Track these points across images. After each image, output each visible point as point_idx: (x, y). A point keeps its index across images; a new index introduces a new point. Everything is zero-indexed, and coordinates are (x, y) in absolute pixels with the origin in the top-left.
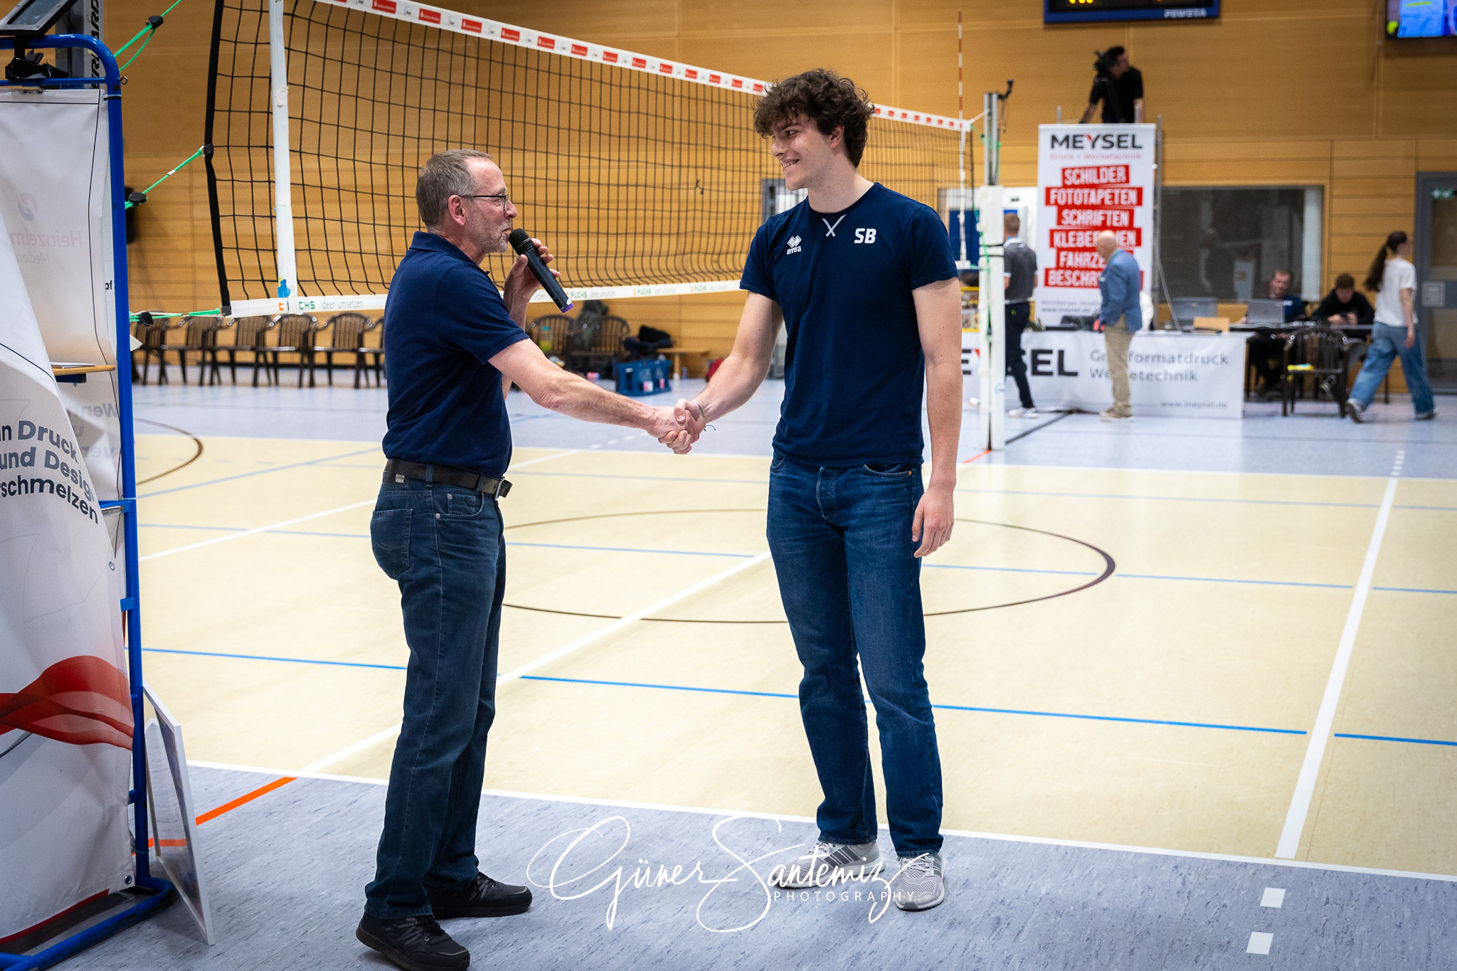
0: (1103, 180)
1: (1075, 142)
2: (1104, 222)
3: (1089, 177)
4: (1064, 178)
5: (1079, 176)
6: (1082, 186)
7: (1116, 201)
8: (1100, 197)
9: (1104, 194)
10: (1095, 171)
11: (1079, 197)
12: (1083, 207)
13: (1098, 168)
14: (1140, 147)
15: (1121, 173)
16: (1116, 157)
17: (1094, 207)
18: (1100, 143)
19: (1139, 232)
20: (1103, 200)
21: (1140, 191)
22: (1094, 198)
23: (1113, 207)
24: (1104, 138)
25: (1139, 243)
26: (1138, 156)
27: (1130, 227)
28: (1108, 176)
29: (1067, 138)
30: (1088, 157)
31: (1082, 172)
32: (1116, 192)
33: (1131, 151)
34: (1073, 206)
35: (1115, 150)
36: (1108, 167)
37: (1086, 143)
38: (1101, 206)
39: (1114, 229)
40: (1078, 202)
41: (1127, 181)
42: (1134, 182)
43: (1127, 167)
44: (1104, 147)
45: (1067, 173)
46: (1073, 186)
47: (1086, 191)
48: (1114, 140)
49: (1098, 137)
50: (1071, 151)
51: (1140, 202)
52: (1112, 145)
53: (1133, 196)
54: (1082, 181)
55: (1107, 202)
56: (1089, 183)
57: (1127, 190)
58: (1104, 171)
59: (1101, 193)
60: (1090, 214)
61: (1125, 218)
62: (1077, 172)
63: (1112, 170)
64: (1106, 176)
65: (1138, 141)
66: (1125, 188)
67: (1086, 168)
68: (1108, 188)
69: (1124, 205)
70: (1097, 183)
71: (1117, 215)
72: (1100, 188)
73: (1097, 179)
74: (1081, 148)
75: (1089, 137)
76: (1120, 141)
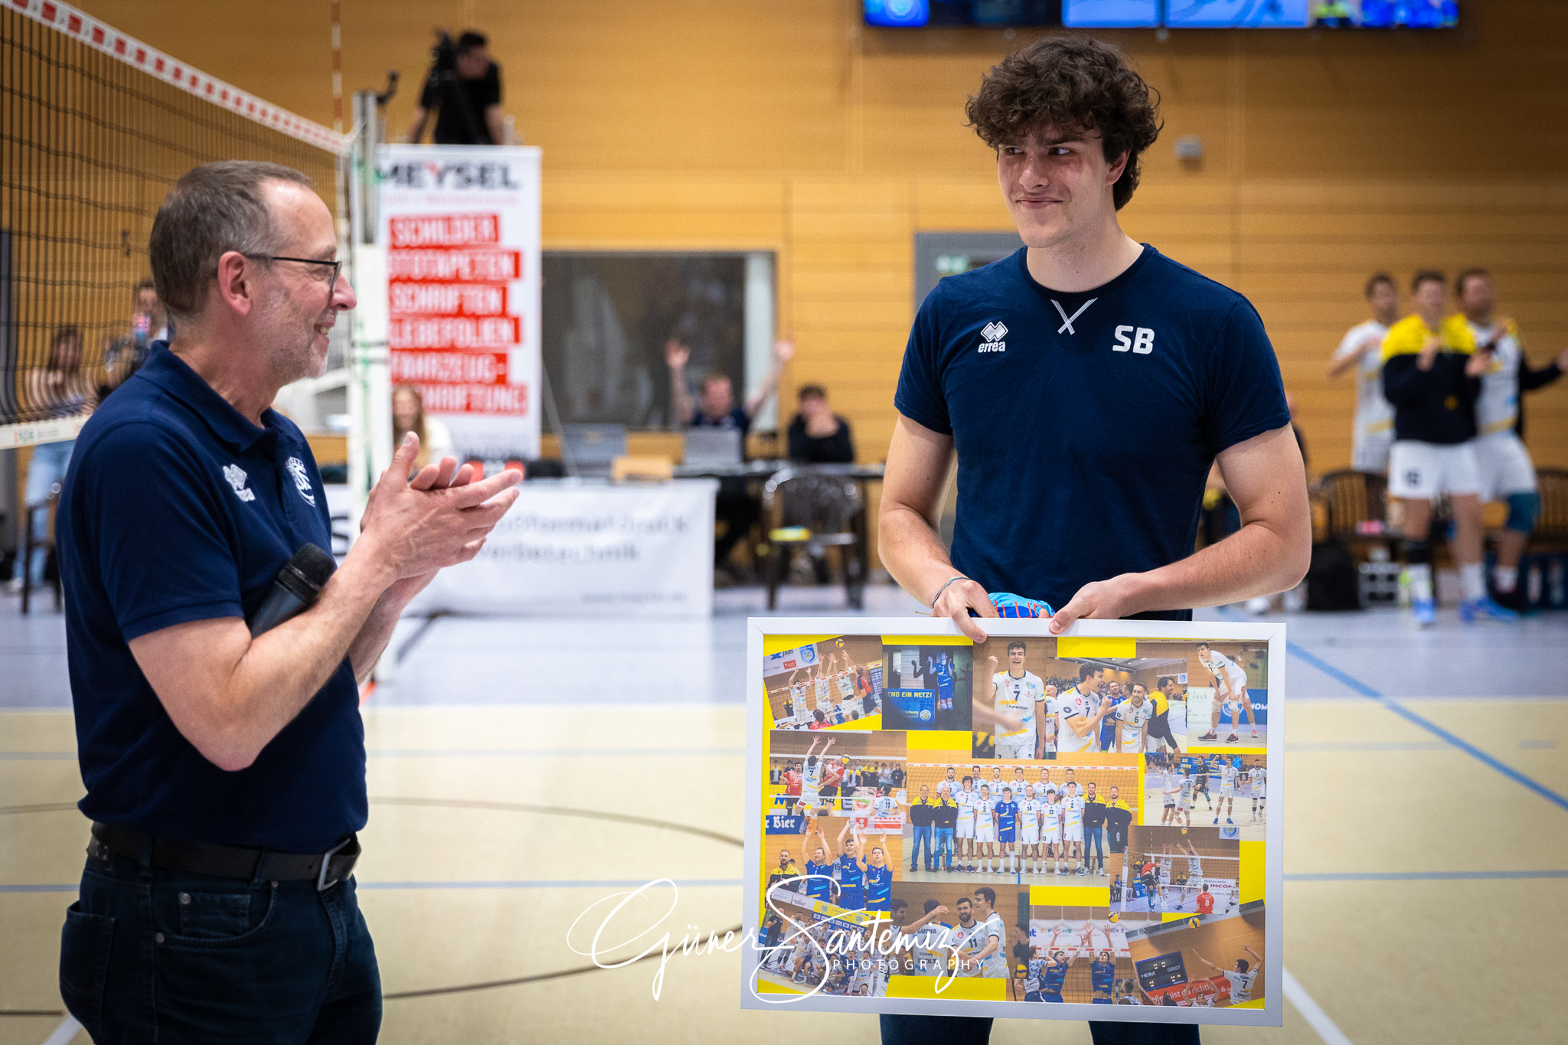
0: (457, 238)
1: (409, 175)
2: (460, 306)
3: (433, 233)
4: (393, 234)
5: (416, 231)
6: (422, 247)
7: (479, 271)
8: (454, 269)
9: (459, 262)
10: (440, 224)
11: (418, 265)
12: (426, 281)
13: (448, 220)
15: (486, 228)
16: (477, 200)
17: (443, 282)
18: (451, 178)
19: (516, 322)
20: (457, 271)
21: (517, 257)
22: (444, 265)
23: (474, 282)
24: (459, 170)
25: (517, 338)
26: (513, 202)
27: (503, 314)
28: (464, 233)
29: (395, 170)
30: (432, 199)
31: (420, 224)
32: (480, 258)
33: (501, 193)
34: (408, 280)
35: (475, 191)
36: (465, 217)
37: (428, 177)
38: (456, 280)
39: (476, 317)
40: (417, 272)
41: (497, 239)
42: (508, 241)
43: (495, 219)
44: (459, 186)
45: (400, 226)
46: (408, 247)
47: (429, 255)
48: (474, 173)
49: (448, 169)
50: (405, 191)
51: (517, 273)
52: (469, 181)
53: (507, 265)
54: (420, 241)
55: (466, 272)
56: (435, 242)
57: (496, 254)
58: (458, 224)
59: (454, 259)
60: (437, 293)
61: (494, 300)
62: (413, 226)
63: (473, 224)
64: (462, 231)
65: (513, 176)
66: (493, 251)
67: (428, 219)
68: (466, 251)
69: (492, 278)
70: (447, 243)
71: (481, 295)
72: (453, 252)
73: (447, 236)
74: (419, 186)
75: (433, 168)
76: (483, 176)
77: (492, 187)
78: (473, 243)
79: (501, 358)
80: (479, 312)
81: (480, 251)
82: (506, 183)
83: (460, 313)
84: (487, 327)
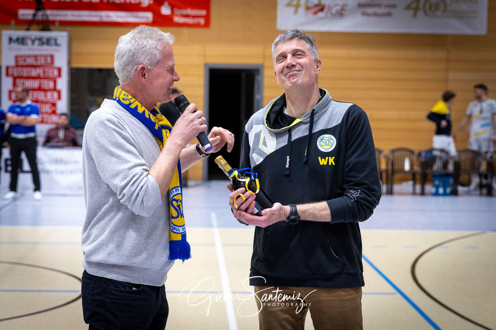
0: (39, 63)
1: (22, 41)
2: (40, 87)
3: (30, 61)
4: (16, 61)
5: (25, 61)
6: (27, 66)
7: (46, 74)
8: (38, 73)
10: (33, 58)
11: (25, 72)
12: (28, 78)
13: (36, 57)
15: (49, 59)
16: (46, 50)
17: (34, 78)
18: (37, 42)
19: (59, 92)
20: (39, 74)
21: (59, 70)
22: (34, 73)
23: (45, 78)
25: (59, 98)
26: (58, 50)
27: (55, 89)
28: (42, 61)
29: (18, 39)
30: (30, 50)
31: (26, 58)
32: (46, 70)
33: (54, 47)
34: (22, 77)
35: (45, 47)
36: (42, 56)
37: (29, 42)
38: (38, 77)
40: (25, 75)
41: (53, 64)
42: (57, 64)
43: (52, 57)
44: (40, 45)
46: (22, 66)
47: (29, 69)
48: (45, 40)
49: (36, 39)
50: (20, 46)
51: (60, 75)
52: (43, 44)
53: (56, 73)
54: (26, 64)
55: (42, 75)
56: (31, 64)
57: (52, 69)
58: (39, 58)
59: (38, 70)
60: (32, 82)
61: (51, 85)
62: (24, 59)
63: (44, 58)
64: (41, 61)
65: (59, 42)
66: (51, 68)
67: (29, 56)
68: (42, 68)
69: (51, 77)
70: (35, 65)
71: (47, 83)
72: (37, 68)
73: (35, 62)
74: (26, 45)
75: (30, 39)
76: (48, 42)
77: (51, 46)
78: (44, 65)
79: (54, 105)
80: (47, 89)
81: (47, 68)
82: (56, 44)
83: (40, 89)
84: (49, 94)
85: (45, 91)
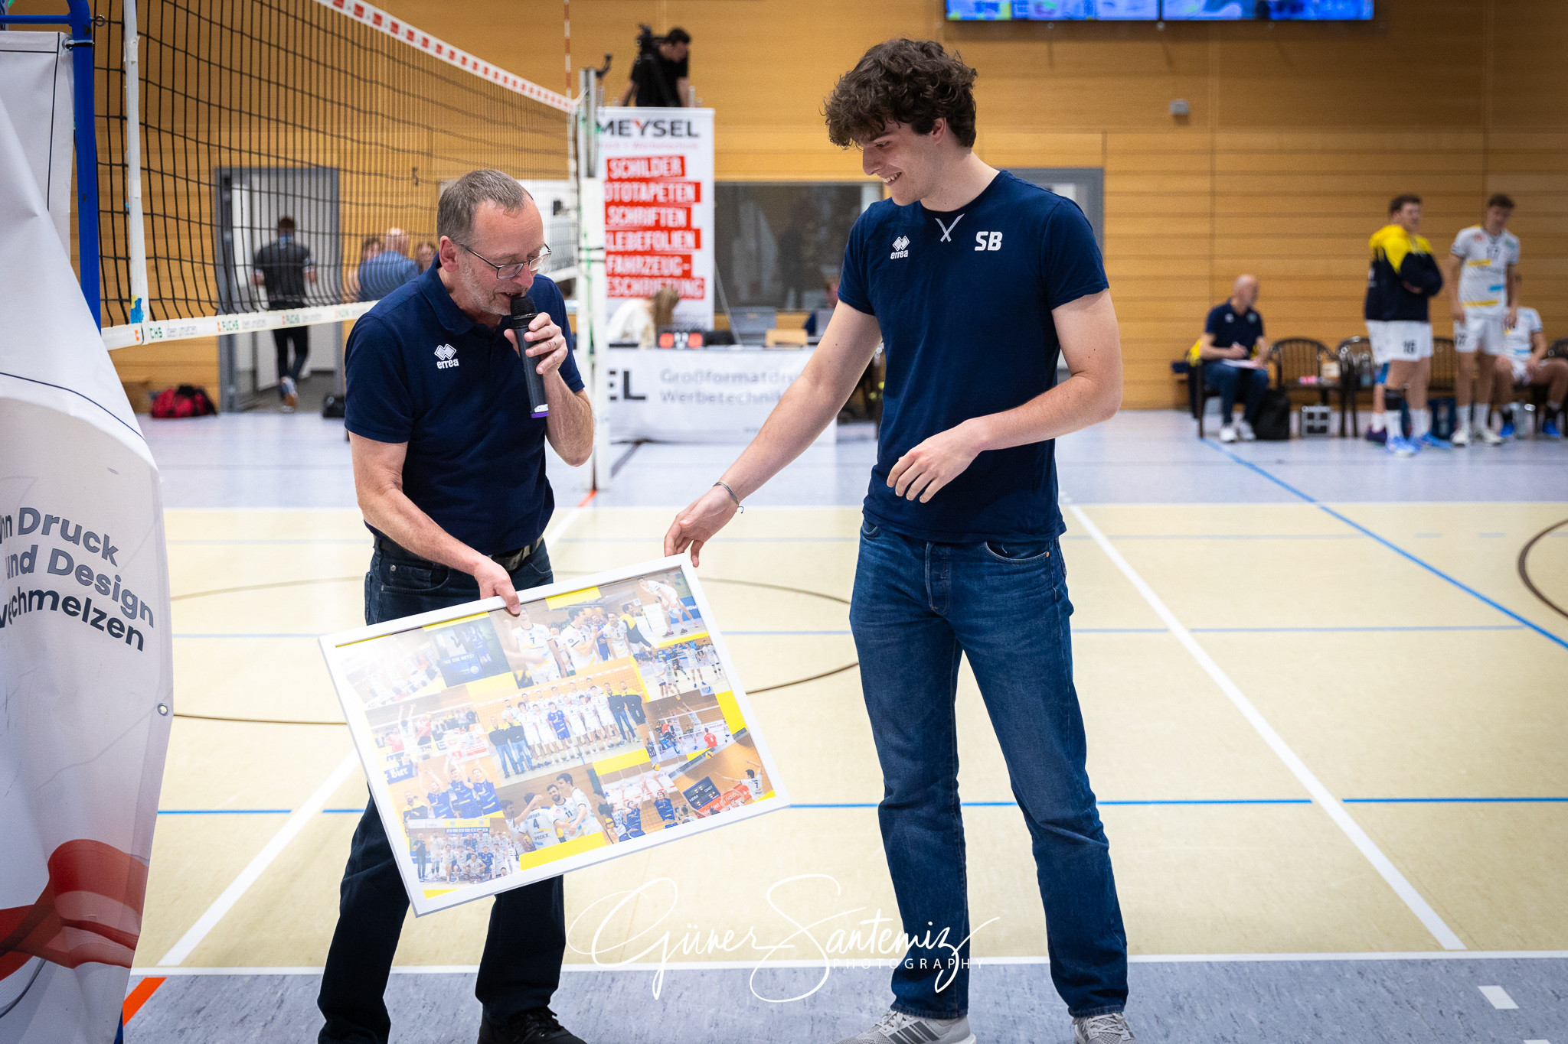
0: (655, 173)
2: (657, 222)
3: (638, 169)
4: (609, 170)
5: (626, 168)
6: (630, 180)
7: (671, 197)
8: (652, 194)
10: (644, 164)
11: (627, 192)
12: (633, 204)
13: (649, 160)
14: (696, 136)
15: (676, 165)
16: (669, 146)
17: (645, 204)
19: (697, 233)
20: (655, 196)
21: (697, 186)
22: (645, 193)
23: (667, 205)
24: (655, 125)
25: (698, 245)
26: (695, 146)
27: (688, 227)
28: (660, 169)
29: (611, 124)
30: (636, 145)
31: (629, 164)
32: (671, 187)
33: (686, 140)
34: (620, 203)
35: (668, 138)
36: (660, 158)
37: (634, 130)
38: (654, 203)
40: (626, 198)
41: (683, 174)
42: (692, 175)
43: (682, 159)
44: (656, 135)
45: (613, 164)
46: (621, 180)
47: (635, 185)
48: (667, 127)
49: (647, 123)
50: (617, 139)
51: (698, 199)
52: (664, 132)
53: (690, 192)
54: (631, 173)
55: (661, 198)
56: (639, 176)
57: (683, 184)
58: (655, 163)
59: (653, 188)
60: (641, 212)
61: (681, 217)
62: (624, 163)
63: (665, 161)
64: (658, 168)
65: (695, 129)
66: (681, 182)
67: (634, 159)
68: (661, 182)
69: (680, 201)
70: (648, 177)
71: (672, 214)
72: (652, 183)
73: (648, 172)
74: (628, 135)
75: (638, 123)
76: (673, 128)
77: (680, 136)
78: (666, 176)
79: (687, 259)
80: (671, 226)
81: (672, 183)
83: (657, 227)
84: (676, 236)
85: (669, 230)
